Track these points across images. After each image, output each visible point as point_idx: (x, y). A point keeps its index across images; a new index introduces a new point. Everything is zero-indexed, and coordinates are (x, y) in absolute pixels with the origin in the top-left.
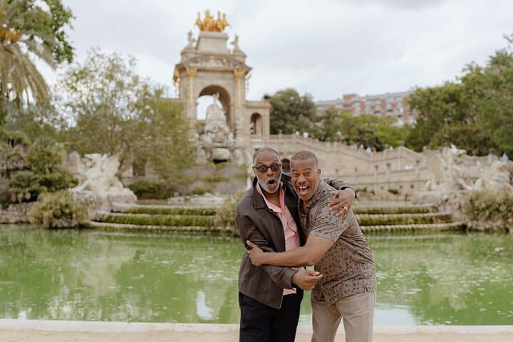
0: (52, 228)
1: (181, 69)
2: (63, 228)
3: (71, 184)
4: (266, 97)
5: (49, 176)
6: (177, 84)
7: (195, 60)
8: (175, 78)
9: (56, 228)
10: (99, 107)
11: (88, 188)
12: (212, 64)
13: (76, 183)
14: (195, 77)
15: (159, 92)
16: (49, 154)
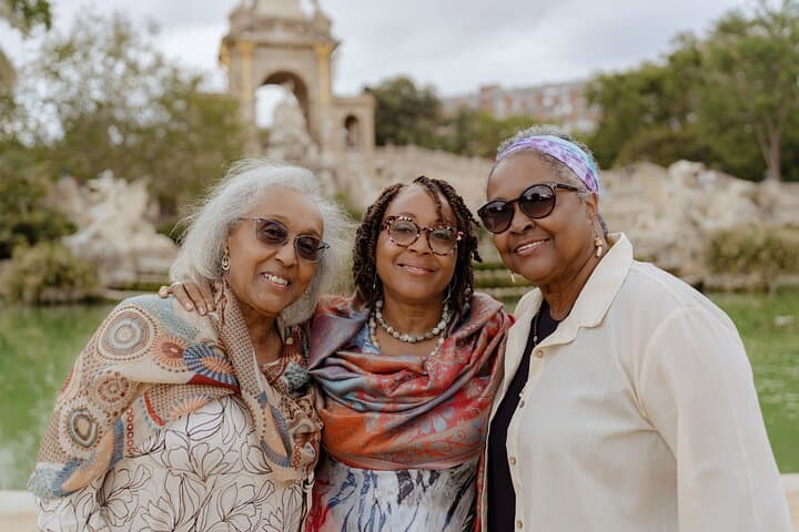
0: (40, 303)
1: (229, 43)
2: (58, 303)
3: (66, 231)
4: (367, 90)
5: (26, 217)
6: (225, 68)
7: (251, 29)
8: (220, 58)
9: (47, 303)
10: (100, 106)
11: (97, 236)
12: (279, 35)
13: (72, 229)
14: (253, 55)
15: (196, 81)
16: (24, 182)
